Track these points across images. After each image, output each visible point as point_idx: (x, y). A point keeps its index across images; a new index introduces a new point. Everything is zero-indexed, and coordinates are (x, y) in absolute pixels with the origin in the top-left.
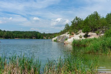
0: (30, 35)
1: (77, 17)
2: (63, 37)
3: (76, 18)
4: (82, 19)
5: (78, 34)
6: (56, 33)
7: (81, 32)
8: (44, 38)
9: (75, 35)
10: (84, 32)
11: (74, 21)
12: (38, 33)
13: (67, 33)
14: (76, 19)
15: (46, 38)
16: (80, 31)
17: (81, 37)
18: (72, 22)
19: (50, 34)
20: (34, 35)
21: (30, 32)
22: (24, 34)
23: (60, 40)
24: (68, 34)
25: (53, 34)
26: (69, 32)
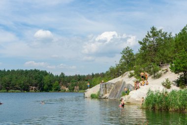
0: (23, 80)
1: (153, 29)
2: (117, 85)
3: (151, 32)
4: (168, 33)
5: (159, 76)
6: (97, 75)
7: (167, 71)
8: (63, 88)
9: (150, 80)
10: (177, 71)
11: (146, 40)
12: (45, 73)
13: (128, 73)
14: (151, 34)
15: (67, 89)
16: (164, 68)
17: (167, 86)
18: (140, 43)
19: (79, 78)
20: (34, 82)
21: (21, 73)
22: (7, 78)
23: (107, 95)
24: (131, 76)
25: (88, 76)
26: (133, 72)
